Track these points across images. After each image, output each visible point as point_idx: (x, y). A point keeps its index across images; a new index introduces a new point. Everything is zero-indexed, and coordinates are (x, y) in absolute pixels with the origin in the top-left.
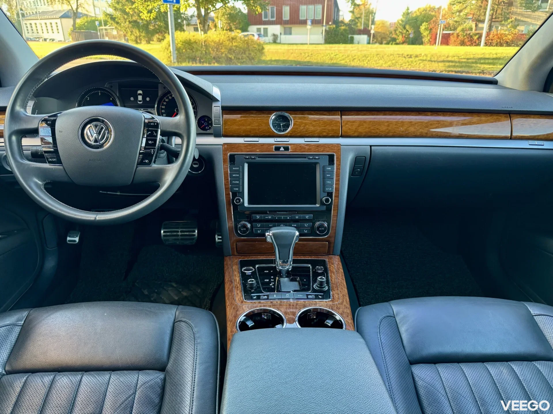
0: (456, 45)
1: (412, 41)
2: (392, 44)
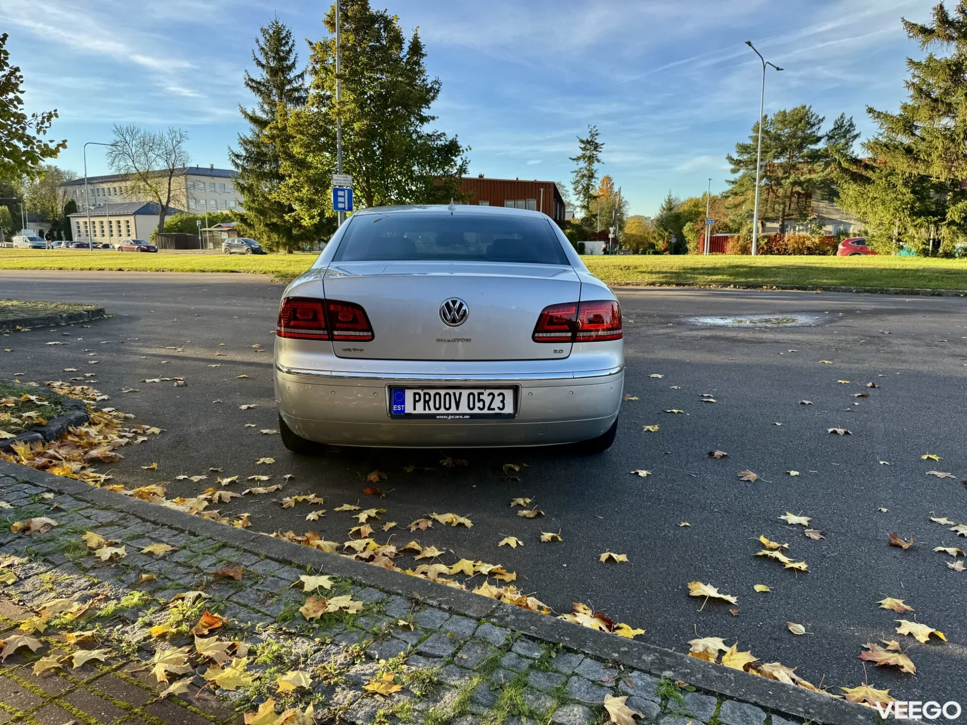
0: (735, 254)
1: (675, 248)
2: (649, 254)
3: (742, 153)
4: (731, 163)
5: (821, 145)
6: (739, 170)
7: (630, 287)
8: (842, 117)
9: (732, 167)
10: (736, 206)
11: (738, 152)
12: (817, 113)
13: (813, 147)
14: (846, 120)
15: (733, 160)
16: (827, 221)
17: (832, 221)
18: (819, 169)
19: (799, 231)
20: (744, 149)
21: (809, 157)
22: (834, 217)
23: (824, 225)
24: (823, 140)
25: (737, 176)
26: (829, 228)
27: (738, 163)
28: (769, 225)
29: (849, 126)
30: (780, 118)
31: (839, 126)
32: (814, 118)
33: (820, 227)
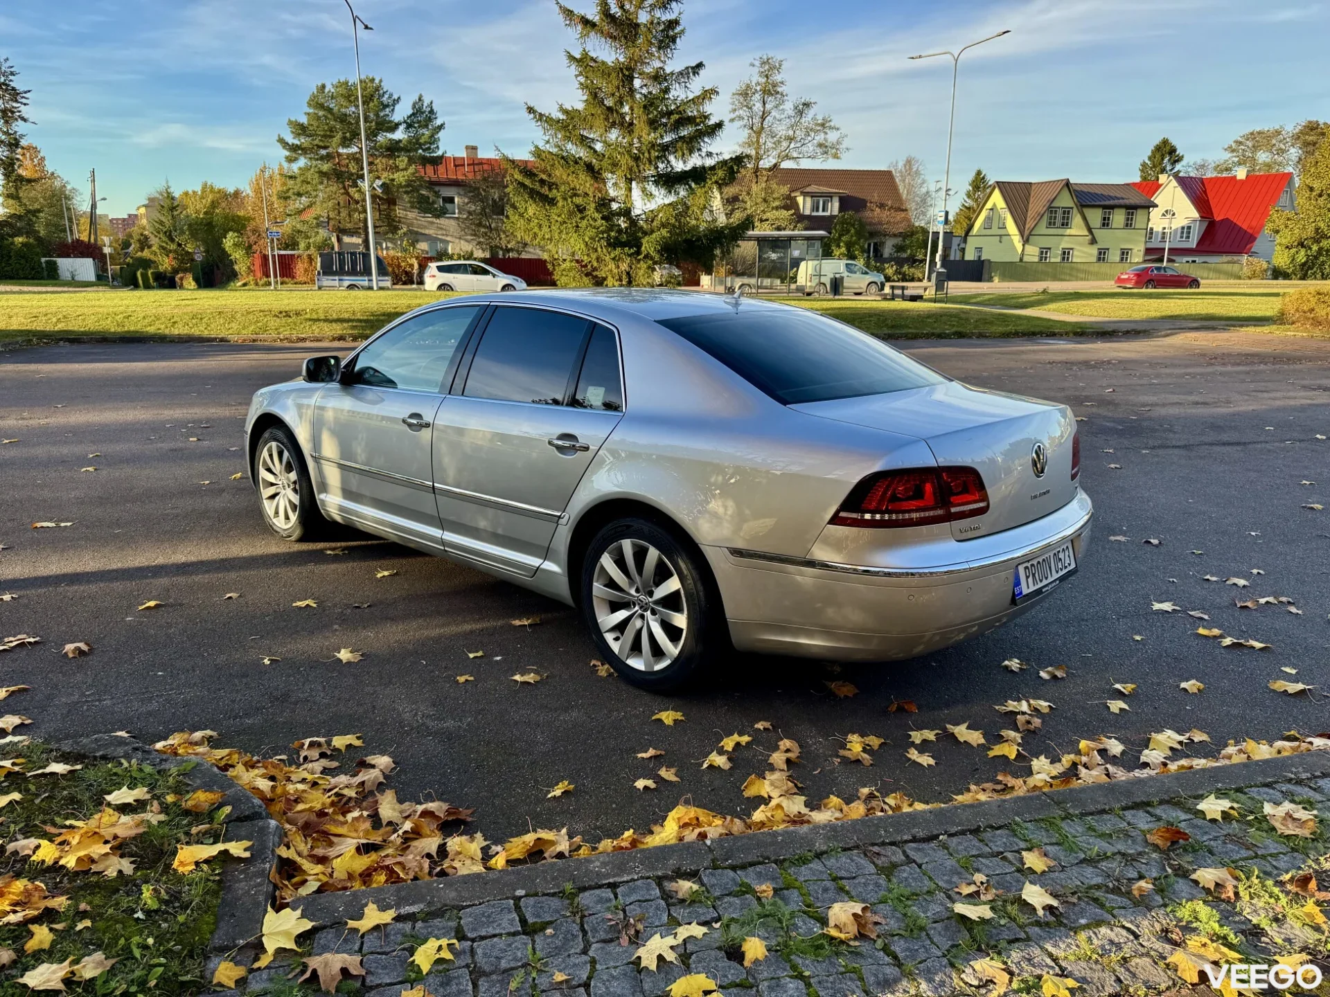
3: (299, 134)
4: (284, 147)
5: (400, 135)
6: (296, 159)
7: (308, 344)
8: (420, 100)
9: (287, 153)
10: (300, 212)
11: (293, 132)
12: (390, 90)
13: (390, 136)
14: (425, 104)
15: (287, 144)
16: (420, 237)
17: (427, 238)
18: (402, 166)
19: (387, 248)
20: (301, 129)
21: (388, 149)
22: (427, 232)
23: (417, 241)
24: (402, 128)
25: (295, 167)
26: (423, 246)
27: (294, 148)
28: (346, 239)
29: (430, 112)
30: (342, 90)
31: (418, 110)
32: (386, 96)
33: (413, 244)
